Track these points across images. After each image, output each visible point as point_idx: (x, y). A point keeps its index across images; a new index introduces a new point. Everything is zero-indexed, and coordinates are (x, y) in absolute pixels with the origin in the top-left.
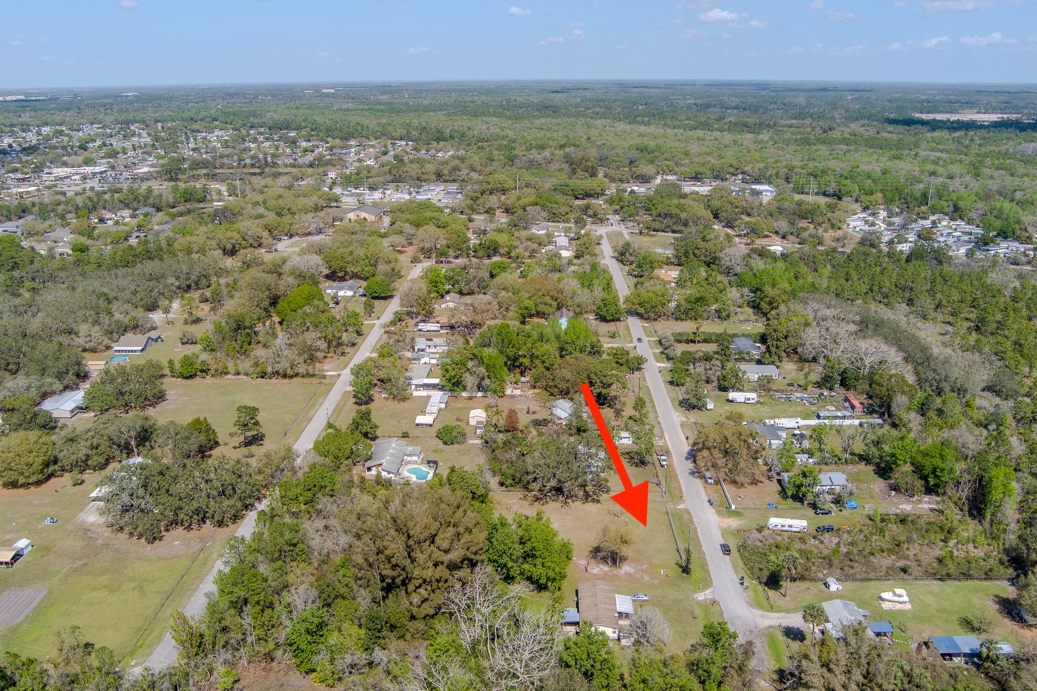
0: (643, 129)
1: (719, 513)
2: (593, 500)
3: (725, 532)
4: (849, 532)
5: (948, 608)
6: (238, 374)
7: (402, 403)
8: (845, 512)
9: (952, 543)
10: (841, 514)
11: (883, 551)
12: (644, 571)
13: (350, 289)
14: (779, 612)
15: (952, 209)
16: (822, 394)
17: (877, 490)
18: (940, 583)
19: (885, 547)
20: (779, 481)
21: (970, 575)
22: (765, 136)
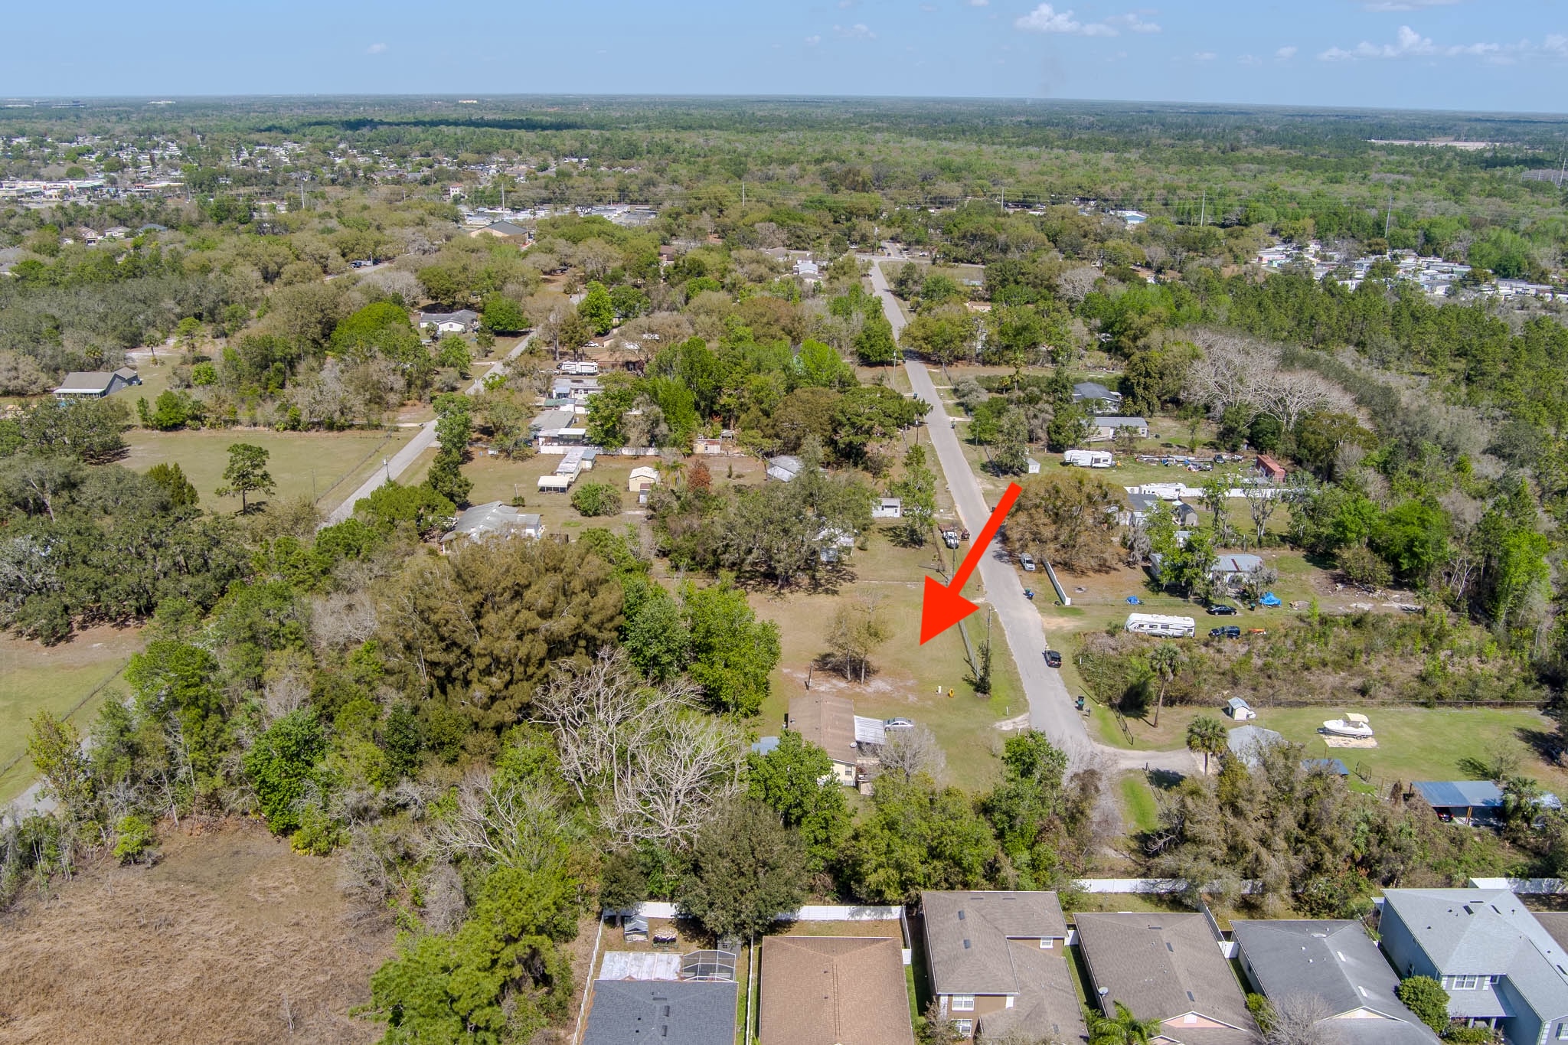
0: (945, 144)
1: (1042, 610)
2: (827, 591)
3: (1050, 636)
4: (1266, 638)
5: (1439, 746)
6: (255, 425)
7: (520, 463)
8: (1258, 611)
9: (1442, 655)
10: (1253, 613)
11: (1325, 665)
12: (911, 689)
13: (459, 320)
14: (1144, 749)
15: (1421, 240)
16: (1220, 457)
17: (1312, 582)
18: (1424, 710)
19: (1329, 658)
20: (1147, 570)
21: (1476, 698)
22: (1133, 155)
